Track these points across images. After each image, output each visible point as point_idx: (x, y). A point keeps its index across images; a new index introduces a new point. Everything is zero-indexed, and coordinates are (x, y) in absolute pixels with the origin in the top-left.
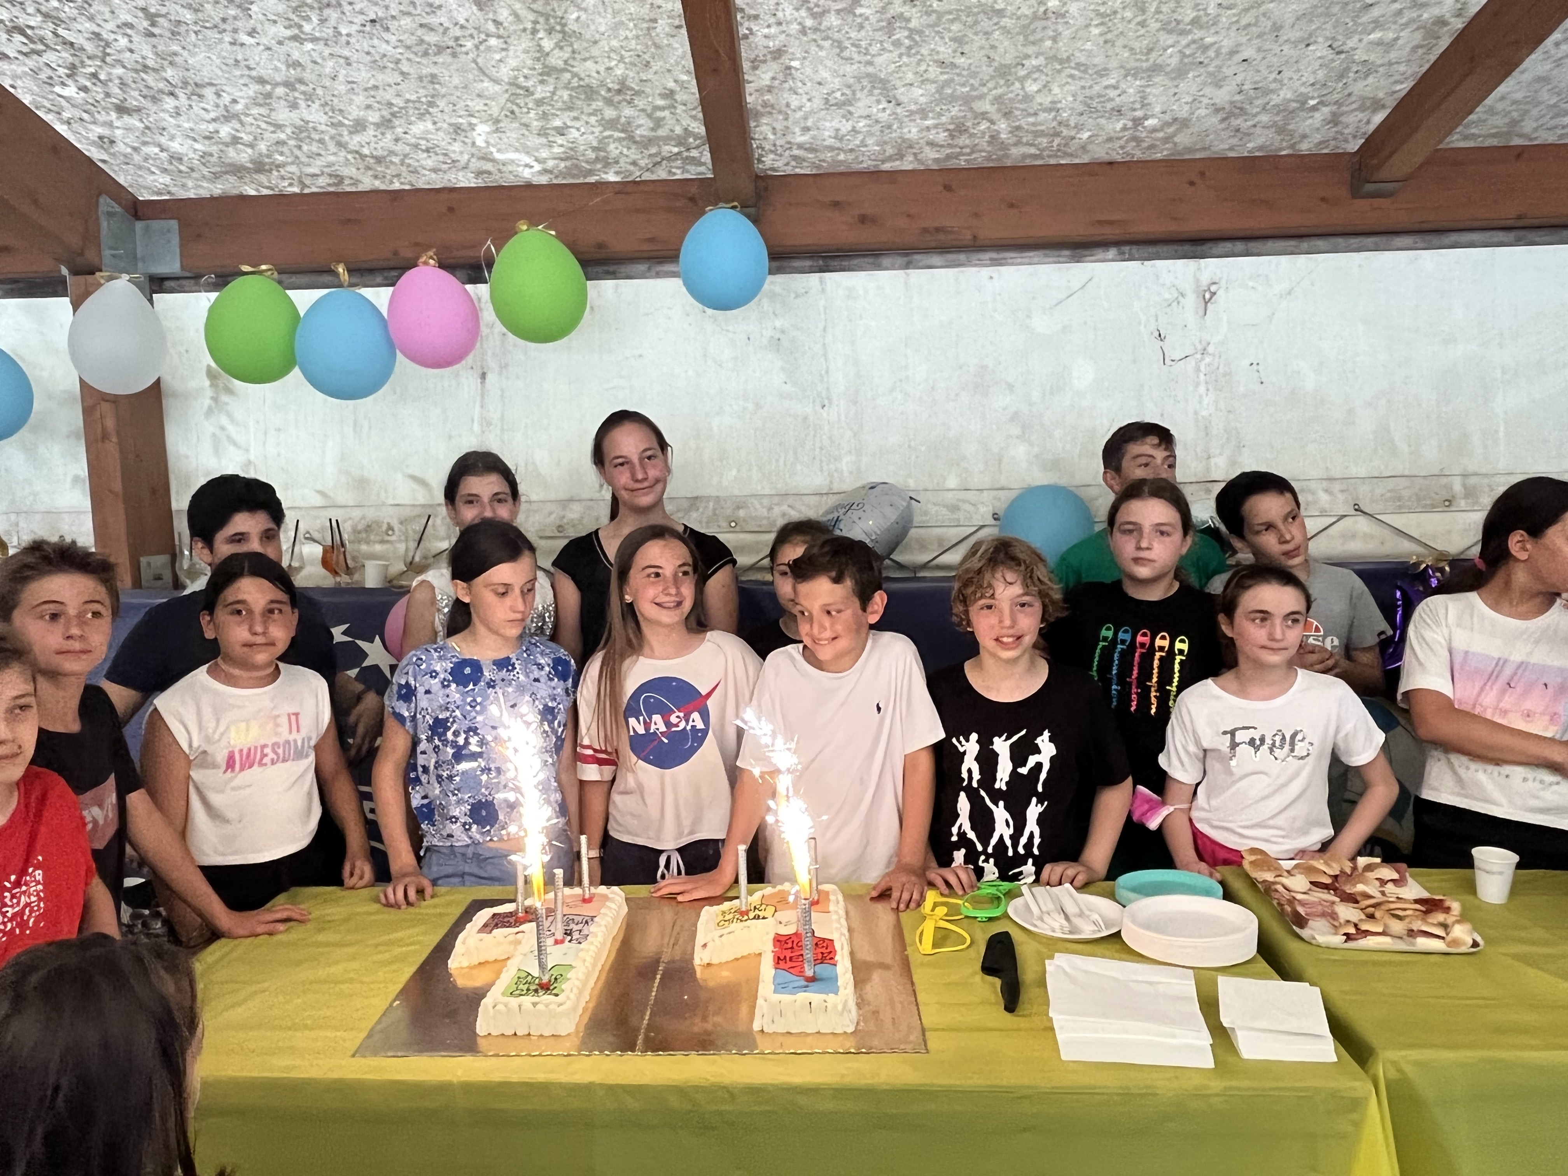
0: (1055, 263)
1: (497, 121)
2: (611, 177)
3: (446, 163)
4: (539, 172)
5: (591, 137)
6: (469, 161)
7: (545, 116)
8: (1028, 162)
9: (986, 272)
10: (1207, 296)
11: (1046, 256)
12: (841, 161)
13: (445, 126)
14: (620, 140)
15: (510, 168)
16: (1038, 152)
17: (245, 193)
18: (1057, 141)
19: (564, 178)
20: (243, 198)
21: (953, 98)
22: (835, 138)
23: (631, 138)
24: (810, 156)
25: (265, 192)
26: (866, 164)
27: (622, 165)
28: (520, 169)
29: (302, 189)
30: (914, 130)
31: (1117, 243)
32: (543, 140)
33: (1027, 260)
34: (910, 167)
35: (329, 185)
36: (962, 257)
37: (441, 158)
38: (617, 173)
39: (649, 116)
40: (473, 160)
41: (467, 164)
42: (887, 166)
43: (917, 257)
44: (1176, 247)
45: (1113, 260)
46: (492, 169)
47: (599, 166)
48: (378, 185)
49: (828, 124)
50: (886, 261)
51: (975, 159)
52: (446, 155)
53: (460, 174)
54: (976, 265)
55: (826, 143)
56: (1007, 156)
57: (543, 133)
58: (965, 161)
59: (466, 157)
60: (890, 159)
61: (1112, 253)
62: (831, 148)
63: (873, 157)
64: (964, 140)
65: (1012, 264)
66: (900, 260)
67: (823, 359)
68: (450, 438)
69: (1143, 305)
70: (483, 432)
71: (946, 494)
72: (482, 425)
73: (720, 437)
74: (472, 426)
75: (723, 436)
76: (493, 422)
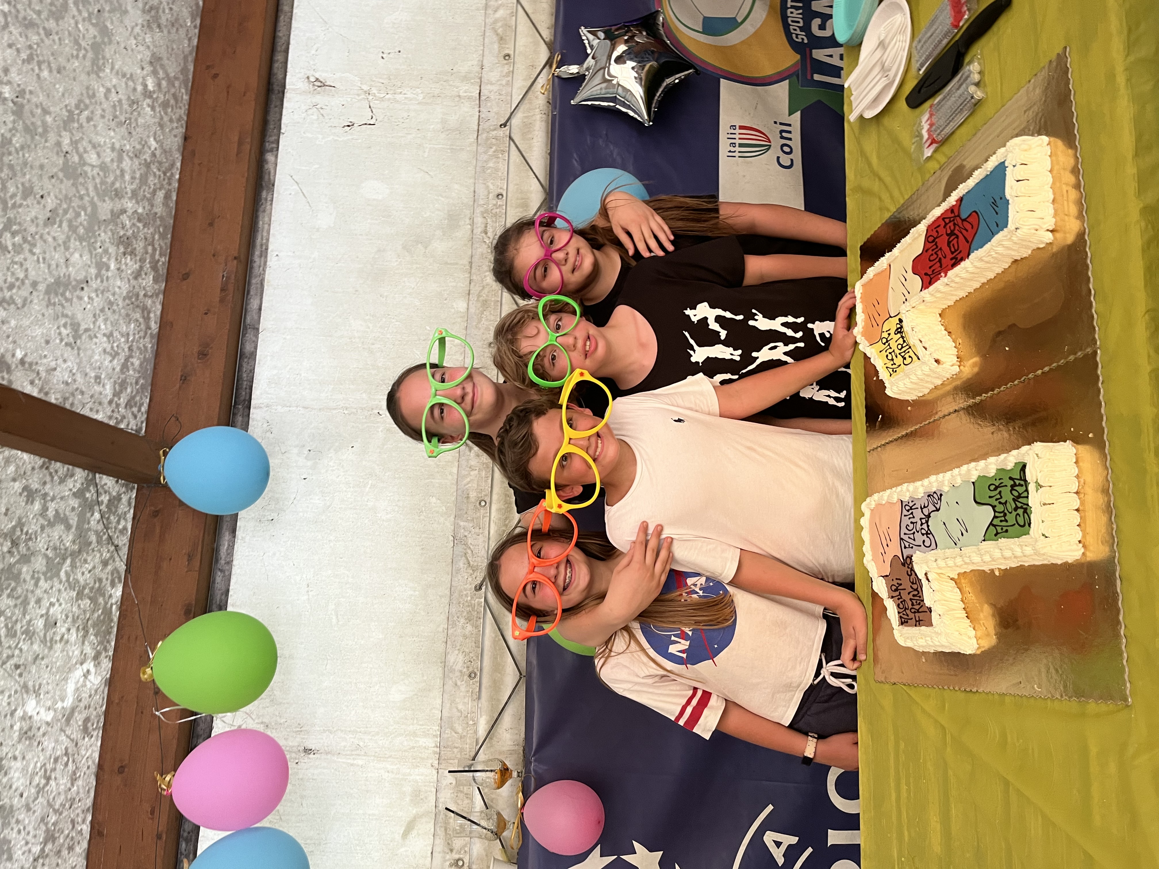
0: (271, 204)
1: (25, 687)
2: (118, 592)
3: (66, 764)
4: (95, 666)
5: (64, 594)
6: (68, 737)
7: (29, 634)
8: (172, 205)
9: (272, 261)
10: (319, 84)
11: (264, 211)
12: (141, 365)
13: (20, 747)
14: (73, 566)
15: (85, 695)
16: (163, 191)
18: (154, 168)
19: (109, 642)
21: (91, 232)
22: (114, 358)
23: (74, 555)
24: (129, 390)
26: (149, 344)
27: (104, 576)
28: (89, 685)
30: (118, 283)
31: (262, 151)
32: (58, 646)
33: (266, 226)
34: (159, 307)
36: (254, 281)
37: (60, 767)
38: (113, 585)
39: (51, 524)
40: (68, 732)
41: (72, 740)
42: (154, 326)
43: (249, 320)
44: (273, 106)
45: (276, 157)
46: (84, 715)
47: (101, 600)
49: (97, 357)
51: (161, 248)
52: (56, 760)
53: (83, 753)
54: (264, 270)
55: (118, 369)
56: (161, 218)
57: (49, 643)
58: (161, 255)
59: (63, 738)
60: (147, 319)
61: (270, 157)
62: (125, 367)
63: (142, 334)
64: (139, 246)
65: (268, 240)
66: (250, 335)
67: (334, 412)
68: (367, 791)
69: (320, 136)
70: (366, 754)
71: (472, 310)
72: (359, 755)
73: (398, 512)
74: (358, 765)
75: (397, 509)
76: (356, 742)
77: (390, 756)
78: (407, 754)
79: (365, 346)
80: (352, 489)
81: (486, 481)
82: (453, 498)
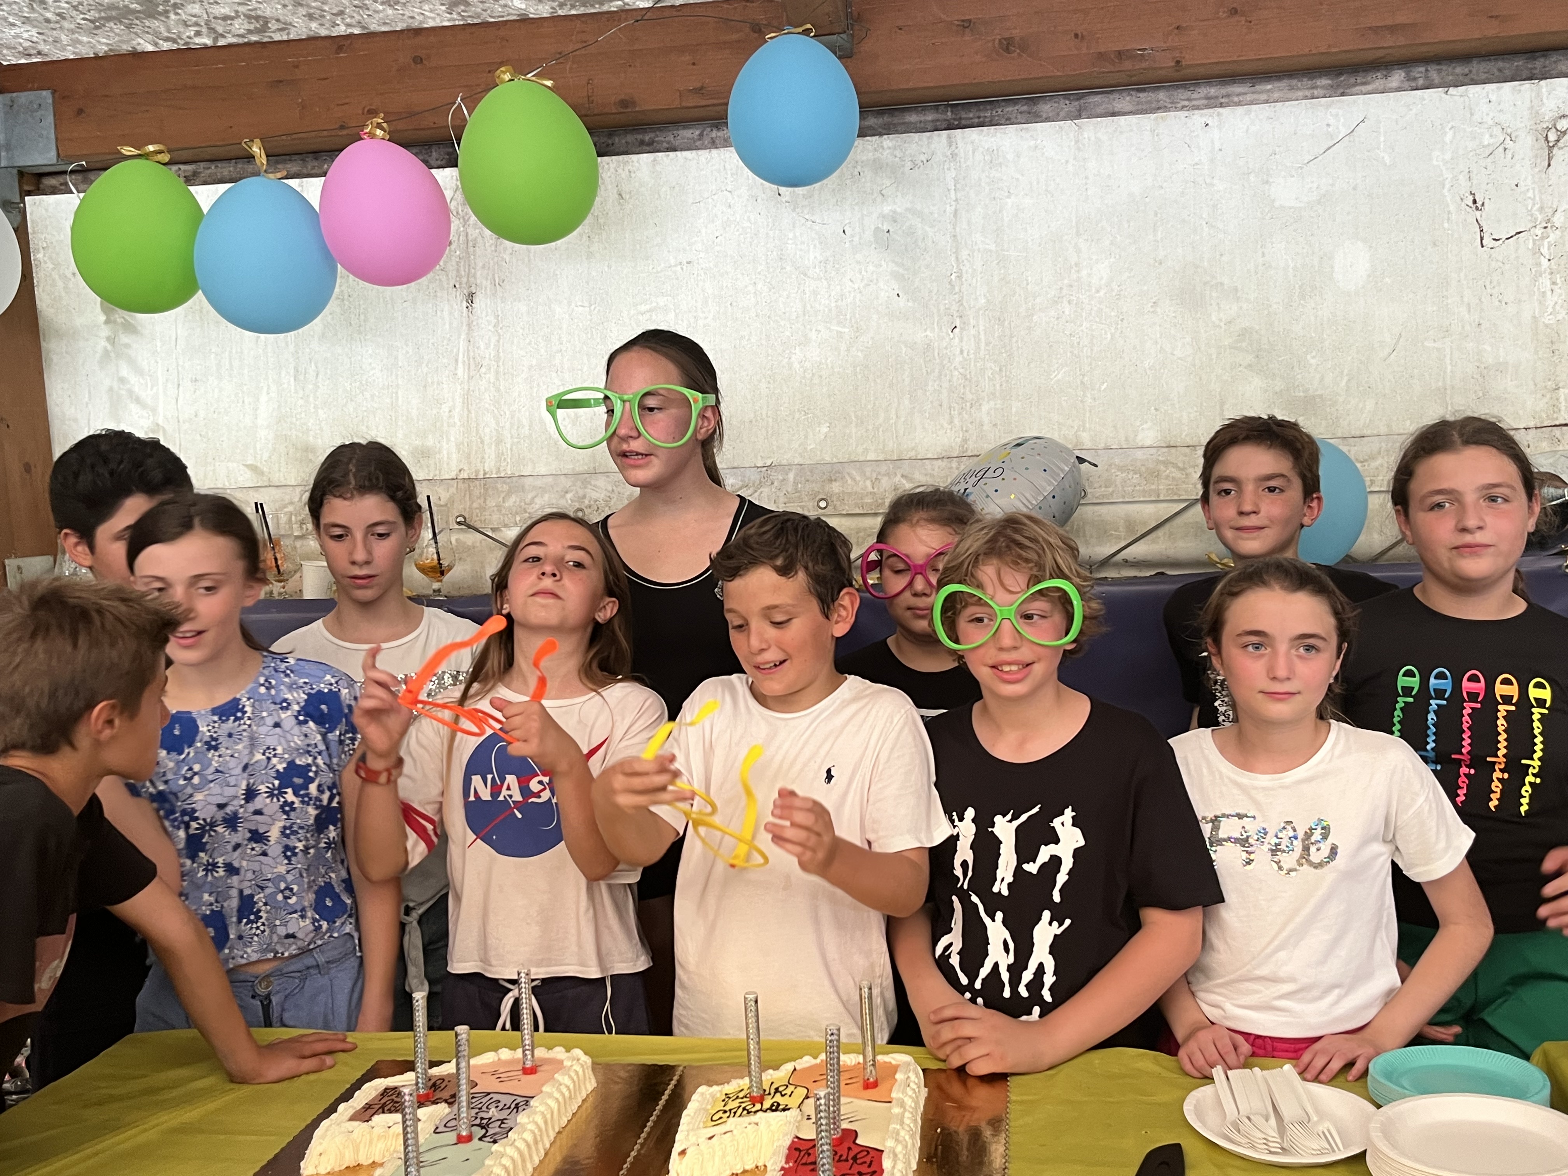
0: (1306, 98)
9: (1198, 118)
10: (1552, 137)
11: (1292, 88)
17: (139, 49)
20: (136, 55)
25: (166, 46)
29: (215, 40)
31: (1405, 62)
33: (1264, 97)
35: (250, 32)
36: (1162, 95)
43: (1093, 100)
44: (1500, 64)
45: (1399, 89)
48: (316, 28)
50: (1045, 108)
54: (1183, 107)
61: (1397, 77)
65: (1239, 104)
66: (1067, 106)
67: (953, 259)
68: (425, 387)
69: (1448, 156)
70: (470, 378)
71: (1139, 454)
72: (469, 368)
73: (804, 377)
74: (456, 369)
75: (808, 376)
76: (485, 363)
77: (469, 411)
78: (474, 434)
79: (1064, 292)
80: (833, 305)
81: (857, 505)
82: (828, 459)
